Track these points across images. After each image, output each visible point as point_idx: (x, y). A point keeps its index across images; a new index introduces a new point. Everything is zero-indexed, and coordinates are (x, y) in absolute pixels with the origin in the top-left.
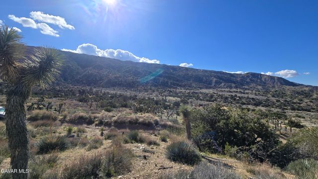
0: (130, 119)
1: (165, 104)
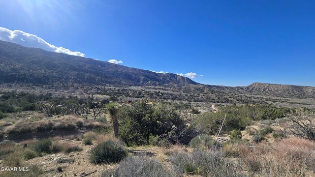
0: (39, 126)
1: (91, 103)
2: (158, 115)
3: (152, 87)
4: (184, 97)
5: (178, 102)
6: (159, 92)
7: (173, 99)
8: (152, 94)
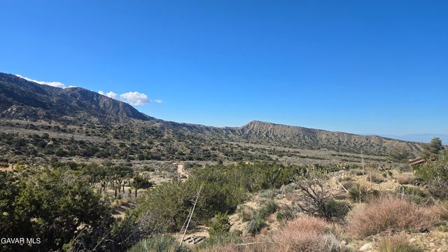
2: (33, 202)
3: (24, 122)
4: (116, 150)
5: (99, 162)
6: (46, 137)
7: (88, 155)
8: (22, 143)
